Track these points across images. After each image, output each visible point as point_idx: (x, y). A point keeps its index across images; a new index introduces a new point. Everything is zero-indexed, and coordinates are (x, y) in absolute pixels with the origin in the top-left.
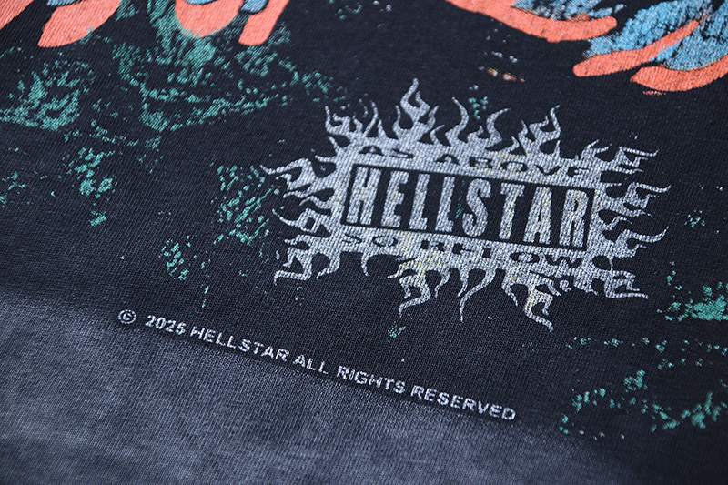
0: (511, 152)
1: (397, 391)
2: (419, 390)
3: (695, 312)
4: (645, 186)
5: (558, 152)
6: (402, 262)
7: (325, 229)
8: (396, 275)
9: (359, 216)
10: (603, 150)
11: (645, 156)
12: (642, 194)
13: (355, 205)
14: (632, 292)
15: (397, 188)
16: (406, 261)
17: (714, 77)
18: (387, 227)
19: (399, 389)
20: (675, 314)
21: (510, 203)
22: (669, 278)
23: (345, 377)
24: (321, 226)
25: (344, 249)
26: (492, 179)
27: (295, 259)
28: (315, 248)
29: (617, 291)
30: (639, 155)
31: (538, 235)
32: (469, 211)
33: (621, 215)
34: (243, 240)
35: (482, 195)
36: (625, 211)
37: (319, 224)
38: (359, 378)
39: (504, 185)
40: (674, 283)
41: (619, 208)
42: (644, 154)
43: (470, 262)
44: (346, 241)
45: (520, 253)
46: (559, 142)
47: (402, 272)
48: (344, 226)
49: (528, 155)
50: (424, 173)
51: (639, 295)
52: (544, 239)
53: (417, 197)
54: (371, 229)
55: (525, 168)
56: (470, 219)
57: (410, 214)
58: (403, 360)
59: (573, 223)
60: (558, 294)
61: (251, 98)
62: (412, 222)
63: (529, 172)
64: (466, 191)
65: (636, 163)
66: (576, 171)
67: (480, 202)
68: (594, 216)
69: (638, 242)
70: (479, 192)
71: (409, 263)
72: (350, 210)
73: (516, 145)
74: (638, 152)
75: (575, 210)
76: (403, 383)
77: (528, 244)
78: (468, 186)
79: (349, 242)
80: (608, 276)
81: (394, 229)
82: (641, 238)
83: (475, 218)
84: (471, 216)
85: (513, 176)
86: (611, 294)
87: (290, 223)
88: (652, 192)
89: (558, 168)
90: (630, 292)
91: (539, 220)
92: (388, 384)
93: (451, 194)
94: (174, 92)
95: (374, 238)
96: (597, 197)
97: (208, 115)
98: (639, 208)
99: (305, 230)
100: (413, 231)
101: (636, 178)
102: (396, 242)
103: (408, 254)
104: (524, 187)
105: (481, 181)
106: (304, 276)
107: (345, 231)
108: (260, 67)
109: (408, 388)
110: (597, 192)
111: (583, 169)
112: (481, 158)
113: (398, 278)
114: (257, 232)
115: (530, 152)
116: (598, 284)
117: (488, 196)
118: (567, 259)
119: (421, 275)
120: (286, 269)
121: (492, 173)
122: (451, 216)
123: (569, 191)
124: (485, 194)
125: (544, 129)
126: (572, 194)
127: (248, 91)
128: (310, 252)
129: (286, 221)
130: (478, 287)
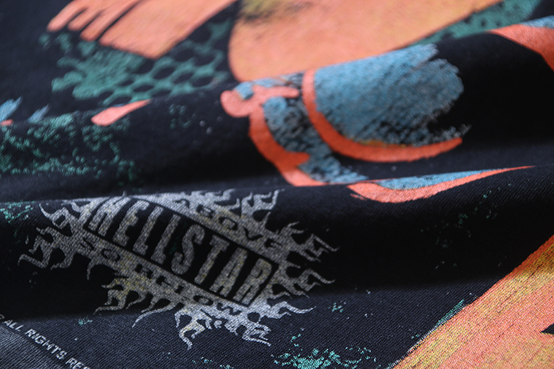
0: (231, 210)
1: (58, 357)
2: (73, 361)
3: (297, 363)
4: (316, 275)
5: (265, 222)
6: (117, 277)
7: (70, 227)
8: (108, 287)
9: (99, 226)
10: (299, 232)
11: (327, 249)
12: (311, 279)
13: (100, 215)
14: (262, 339)
15: (135, 211)
16: (120, 277)
17: (408, 199)
18: (117, 244)
19: (60, 356)
20: (281, 360)
21: (214, 255)
22: (294, 338)
23: (29, 336)
24: (68, 224)
25: (79, 250)
26: (208, 229)
27: (39, 247)
28: (57, 243)
29: (252, 337)
30: (324, 247)
31: (222, 288)
32: (181, 251)
33: (288, 291)
34: (7, 217)
35: (195, 241)
36: (292, 289)
37: (66, 223)
38: (39, 340)
39: (215, 237)
40: (294, 342)
41: (289, 286)
42: (327, 247)
43: (164, 293)
44: (82, 245)
45: (202, 297)
46: (269, 213)
47: (113, 285)
48: (84, 231)
49: (242, 216)
50: (160, 206)
51: (265, 343)
52: (224, 292)
53: (146, 225)
54: (104, 241)
55: (235, 228)
56: (179, 258)
57: (137, 238)
58: (76, 339)
59: (252, 287)
60: (210, 328)
61: (76, 165)
62: (136, 246)
63: (237, 232)
64: (185, 232)
65: (319, 253)
66: (272, 244)
67: (191, 246)
68: (269, 287)
69: (288, 310)
70: (194, 237)
71: (121, 279)
72: (94, 219)
73: (237, 206)
74: (324, 244)
75: (257, 278)
76: (66, 353)
77: (212, 292)
78: (188, 228)
79: (84, 246)
80: (252, 327)
81: (121, 247)
82: (291, 308)
83: (183, 258)
84: (181, 255)
85: (224, 231)
86: (247, 337)
87: (46, 214)
88: (319, 281)
89: (260, 236)
90: (260, 338)
91: (229, 277)
92: (55, 350)
93: (172, 231)
94: (27, 143)
95: (104, 250)
96: (278, 271)
97: (41, 168)
98: (303, 290)
99: (54, 224)
100: (133, 253)
101: (313, 266)
102: (119, 258)
103: (124, 272)
104: (228, 244)
105: (199, 227)
106: (42, 265)
107: (84, 236)
108: (95, 143)
109: (67, 358)
110: (281, 268)
111: (278, 244)
112: (208, 208)
113: (109, 289)
114: (19, 215)
115: (245, 215)
116: (242, 329)
117: (199, 242)
118: (231, 309)
119: (125, 292)
120: (29, 254)
121: (210, 223)
122: (166, 251)
123: (260, 260)
124: (198, 240)
125: (263, 200)
126: (261, 263)
127: (77, 159)
128: (53, 245)
129: (44, 213)
130: (159, 310)
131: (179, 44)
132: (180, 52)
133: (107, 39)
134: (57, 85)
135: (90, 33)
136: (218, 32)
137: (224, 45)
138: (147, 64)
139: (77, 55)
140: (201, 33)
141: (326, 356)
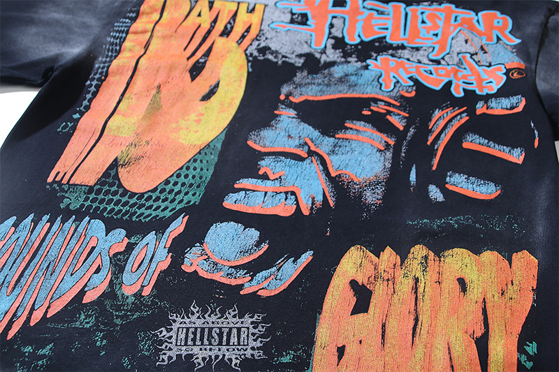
3: (281, 360)
20: (276, 362)
22: (273, 351)
34: (146, 354)
40: (275, 352)
61: (146, 311)
94: (123, 312)
97: (134, 318)
108: (148, 301)
114: (150, 351)
127: (145, 309)
131: (100, 179)
132: (101, 182)
133: (71, 182)
134: (62, 206)
135: (64, 181)
136: (113, 173)
137: (116, 177)
138: (91, 189)
139: (63, 190)
140: (106, 174)
141: (289, 353)
